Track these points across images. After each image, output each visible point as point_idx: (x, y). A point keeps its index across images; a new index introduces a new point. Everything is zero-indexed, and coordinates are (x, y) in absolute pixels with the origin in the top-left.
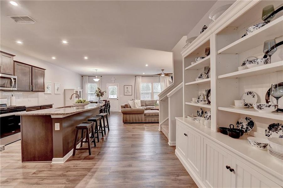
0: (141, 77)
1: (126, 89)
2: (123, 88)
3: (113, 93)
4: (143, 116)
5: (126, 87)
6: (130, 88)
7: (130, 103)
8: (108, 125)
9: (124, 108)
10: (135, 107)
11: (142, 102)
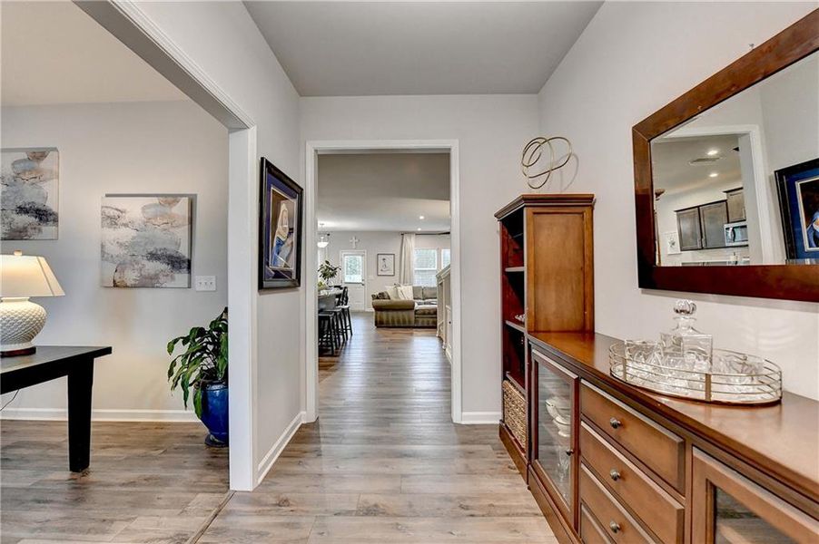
0: (413, 237)
1: (381, 262)
2: (375, 260)
3: (354, 272)
4: (412, 313)
5: (381, 257)
6: (390, 259)
7: (389, 290)
8: (350, 325)
9: (378, 298)
10: (397, 297)
11: (415, 290)
